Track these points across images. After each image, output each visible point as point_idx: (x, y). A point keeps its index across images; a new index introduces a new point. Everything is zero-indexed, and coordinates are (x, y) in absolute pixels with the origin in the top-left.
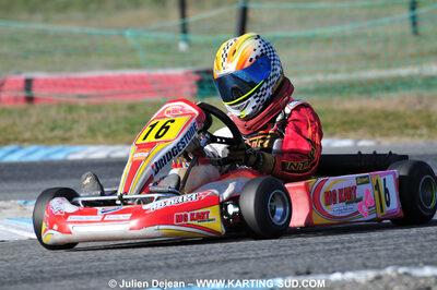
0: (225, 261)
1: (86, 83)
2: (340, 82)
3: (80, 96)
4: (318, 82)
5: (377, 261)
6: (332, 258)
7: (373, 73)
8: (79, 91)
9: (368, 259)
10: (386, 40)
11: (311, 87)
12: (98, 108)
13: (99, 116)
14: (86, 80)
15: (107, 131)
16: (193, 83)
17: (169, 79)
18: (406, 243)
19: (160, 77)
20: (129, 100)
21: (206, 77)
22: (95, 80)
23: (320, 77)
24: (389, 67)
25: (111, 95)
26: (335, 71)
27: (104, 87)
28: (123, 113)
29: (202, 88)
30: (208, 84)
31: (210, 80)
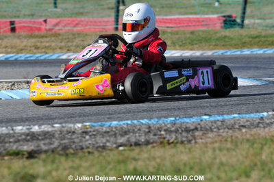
0: (238, 105)
1: (171, 21)
3: (168, 27)
8: (168, 25)
12: (177, 33)
13: (177, 36)
14: (171, 19)
15: (181, 43)
16: (222, 21)
17: (210, 19)
19: (207, 19)
20: (191, 29)
21: (228, 19)
22: (175, 20)
25: (183, 27)
27: (180, 23)
28: (188, 36)
29: (226, 24)
30: (229, 22)
31: (230, 21)
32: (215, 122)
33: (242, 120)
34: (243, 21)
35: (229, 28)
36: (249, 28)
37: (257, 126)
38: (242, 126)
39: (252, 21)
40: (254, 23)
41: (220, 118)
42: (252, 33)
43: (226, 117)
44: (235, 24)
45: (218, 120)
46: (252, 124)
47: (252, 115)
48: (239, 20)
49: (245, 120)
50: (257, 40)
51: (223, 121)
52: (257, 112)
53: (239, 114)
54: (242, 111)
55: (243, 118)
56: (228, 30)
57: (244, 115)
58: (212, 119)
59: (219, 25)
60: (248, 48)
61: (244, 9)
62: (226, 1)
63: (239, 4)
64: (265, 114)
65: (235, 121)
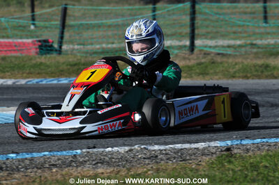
2: (114, 48)
4: (103, 48)
5: (131, 142)
11: (100, 51)
16: (37, 47)
17: (24, 44)
19: (20, 43)
21: (44, 44)
23: (104, 45)
26: (113, 43)
29: (42, 49)
30: (45, 47)
31: (46, 46)
32: (23, 160)
33: (53, 158)
34: (60, 47)
35: (45, 54)
36: (68, 54)
37: (70, 165)
38: (53, 165)
39: (71, 46)
40: (73, 49)
41: (28, 156)
42: (71, 60)
43: (35, 155)
44: (52, 50)
45: (26, 159)
46: (64, 163)
47: (64, 153)
48: (56, 46)
49: (56, 158)
50: (76, 68)
51: (32, 159)
52: (71, 149)
53: (50, 151)
54: (54, 148)
55: (54, 156)
56: (44, 56)
57: (55, 153)
58: (20, 157)
59: (33, 52)
60: (66, 76)
61: (62, 33)
62: (42, 24)
63: (56, 28)
64: (79, 151)
65: (46, 159)
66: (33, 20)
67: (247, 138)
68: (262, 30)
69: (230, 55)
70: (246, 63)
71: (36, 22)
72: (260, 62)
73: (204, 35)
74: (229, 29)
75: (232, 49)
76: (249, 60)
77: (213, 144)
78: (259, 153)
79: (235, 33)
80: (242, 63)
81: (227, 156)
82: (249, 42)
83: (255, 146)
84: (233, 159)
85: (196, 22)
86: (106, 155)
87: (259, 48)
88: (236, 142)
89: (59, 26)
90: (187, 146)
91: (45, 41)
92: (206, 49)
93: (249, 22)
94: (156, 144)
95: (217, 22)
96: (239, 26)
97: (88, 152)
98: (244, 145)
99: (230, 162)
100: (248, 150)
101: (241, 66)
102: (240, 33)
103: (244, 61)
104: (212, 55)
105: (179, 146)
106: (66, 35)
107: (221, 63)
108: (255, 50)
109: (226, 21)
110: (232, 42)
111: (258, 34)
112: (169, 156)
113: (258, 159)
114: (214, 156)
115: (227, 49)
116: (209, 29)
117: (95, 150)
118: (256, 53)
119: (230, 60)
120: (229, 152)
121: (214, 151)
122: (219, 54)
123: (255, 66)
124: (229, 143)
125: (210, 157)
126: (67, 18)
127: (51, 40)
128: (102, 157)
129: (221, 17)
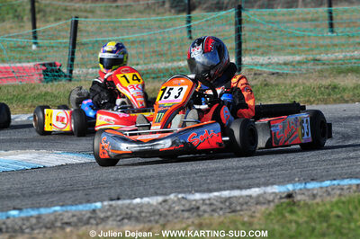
0: (62, 192)
5: (165, 190)
6: (134, 189)
7: (162, 65)
9: (158, 189)
10: (172, 42)
16: (41, 72)
17: (24, 69)
18: (184, 178)
19: (19, 68)
21: (50, 68)
24: (173, 61)
26: (137, 64)
29: (47, 75)
30: (51, 72)
31: (52, 70)
32: (28, 219)
33: (66, 214)
34: (71, 72)
35: (52, 81)
36: (80, 81)
37: (87, 223)
38: (66, 223)
39: (84, 70)
40: (87, 74)
41: (34, 213)
43: (43, 211)
44: (59, 76)
45: (31, 217)
46: (80, 220)
47: (80, 207)
48: (65, 70)
49: (70, 214)
51: (39, 217)
52: (89, 202)
53: (62, 206)
54: (67, 201)
55: (67, 212)
56: (50, 83)
57: (69, 208)
58: (24, 214)
59: (36, 78)
61: (73, 53)
62: (46, 42)
63: (65, 47)
64: (98, 205)
65: (57, 217)
66: (35, 38)
67: (312, 180)
68: (327, 42)
69: (287, 74)
70: (308, 84)
71: (38, 41)
72: (326, 82)
73: (254, 50)
74: (285, 41)
75: (290, 67)
76: (312, 81)
77: (270, 189)
78: (328, 198)
79: (293, 46)
80: (304, 84)
81: (289, 204)
82: (311, 57)
83: (324, 190)
84: (295, 208)
85: (243, 33)
86: (134, 209)
87: (324, 64)
88: (299, 186)
89: (68, 45)
90: (236, 193)
91: (51, 65)
92: (256, 68)
93: (311, 31)
94: (197, 191)
95: (270, 32)
96: (298, 37)
97: (111, 206)
98: (309, 190)
99: (292, 212)
100: (314, 196)
101: (302, 88)
102: (300, 45)
103: (305, 81)
104: (265, 75)
105: (226, 194)
106: (78, 56)
107: (277, 85)
108: (319, 67)
109: (282, 31)
110: (289, 58)
111: (322, 46)
112: (214, 207)
113: (328, 207)
114: (272, 204)
115: (283, 66)
116: (260, 43)
117: (120, 202)
118: (321, 71)
119: (288, 81)
120: (291, 200)
121: (271, 198)
122: (273, 74)
123: (319, 88)
124: (290, 187)
125: (266, 206)
126: (78, 34)
127: (58, 63)
128: (129, 212)
129: (275, 26)
